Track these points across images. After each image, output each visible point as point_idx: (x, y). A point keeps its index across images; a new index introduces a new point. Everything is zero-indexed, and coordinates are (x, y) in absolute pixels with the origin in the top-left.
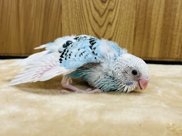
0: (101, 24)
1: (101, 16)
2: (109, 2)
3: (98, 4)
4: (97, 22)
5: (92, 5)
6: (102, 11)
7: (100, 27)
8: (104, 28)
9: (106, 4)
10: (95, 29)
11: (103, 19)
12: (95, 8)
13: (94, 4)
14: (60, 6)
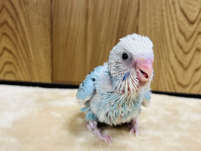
0: (186, 50)
1: (187, 40)
2: (198, 24)
3: (184, 25)
4: (181, 47)
5: (176, 26)
6: (188, 34)
7: (186, 53)
8: (190, 55)
9: (195, 26)
10: (178, 56)
11: (190, 43)
12: (181, 31)
13: (179, 26)
14: (136, 27)
